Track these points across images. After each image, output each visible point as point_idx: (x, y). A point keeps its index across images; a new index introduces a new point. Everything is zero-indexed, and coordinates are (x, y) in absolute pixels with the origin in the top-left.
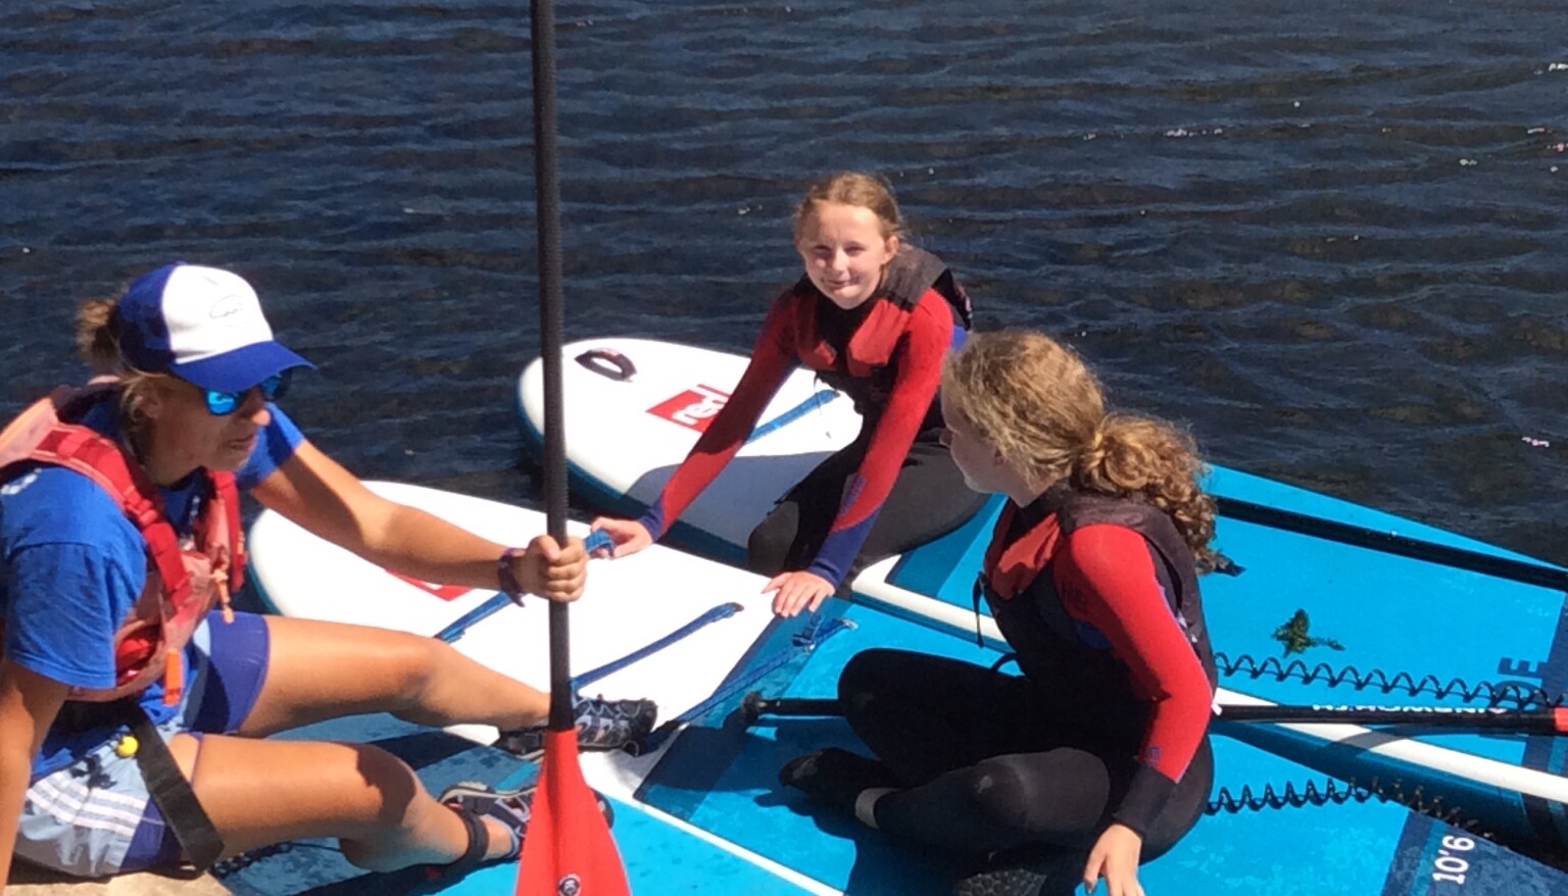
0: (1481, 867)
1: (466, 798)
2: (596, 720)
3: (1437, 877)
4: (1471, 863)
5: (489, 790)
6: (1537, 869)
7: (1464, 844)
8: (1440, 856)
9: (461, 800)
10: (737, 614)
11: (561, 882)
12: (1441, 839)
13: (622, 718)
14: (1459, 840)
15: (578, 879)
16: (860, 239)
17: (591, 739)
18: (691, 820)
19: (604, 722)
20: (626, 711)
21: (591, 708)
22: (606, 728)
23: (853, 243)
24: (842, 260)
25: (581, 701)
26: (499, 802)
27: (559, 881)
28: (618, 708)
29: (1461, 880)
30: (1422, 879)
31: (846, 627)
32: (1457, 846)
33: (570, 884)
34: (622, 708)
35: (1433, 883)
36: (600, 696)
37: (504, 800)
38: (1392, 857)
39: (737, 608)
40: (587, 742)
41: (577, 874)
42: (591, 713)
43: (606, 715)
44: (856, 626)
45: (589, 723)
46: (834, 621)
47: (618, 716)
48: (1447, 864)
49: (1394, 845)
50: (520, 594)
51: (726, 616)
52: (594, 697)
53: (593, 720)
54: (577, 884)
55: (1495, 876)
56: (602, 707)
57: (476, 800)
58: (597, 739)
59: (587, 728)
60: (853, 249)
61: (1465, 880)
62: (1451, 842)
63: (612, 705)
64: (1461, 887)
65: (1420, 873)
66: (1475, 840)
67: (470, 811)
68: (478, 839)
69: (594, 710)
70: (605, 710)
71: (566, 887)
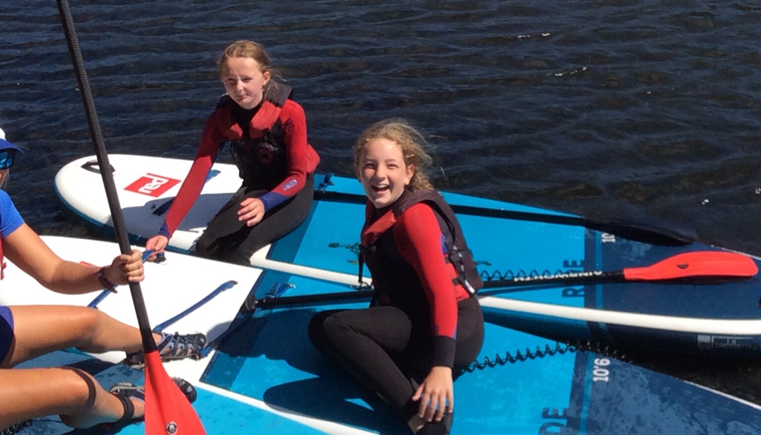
0: (615, 372)
1: (121, 390)
2: (175, 345)
3: (595, 379)
4: (610, 371)
5: (133, 386)
6: (642, 371)
7: (605, 362)
8: (595, 369)
9: (119, 391)
10: (235, 286)
11: (167, 427)
12: (593, 361)
13: (189, 343)
14: (602, 361)
15: (175, 424)
16: (250, 74)
17: (174, 354)
18: (231, 389)
19: (180, 345)
20: (190, 339)
21: (173, 338)
22: (182, 348)
23: (247, 76)
24: (241, 85)
25: (168, 336)
26: (138, 390)
27: (166, 426)
28: (186, 338)
29: (607, 379)
30: (588, 381)
31: (290, 287)
32: (602, 363)
33: (172, 427)
34: (188, 338)
35: (594, 383)
36: (177, 333)
37: (141, 390)
38: (572, 371)
39: (235, 283)
40: (172, 355)
41: (175, 421)
42: (173, 341)
43: (180, 342)
44: (295, 287)
45: (173, 347)
46: (284, 285)
47: (186, 342)
48: (599, 372)
49: (572, 366)
50: (114, 287)
51: (230, 288)
52: (173, 333)
53: (174, 345)
54: (175, 426)
55: (622, 376)
56: (178, 338)
57: (126, 391)
58: (177, 354)
59: (172, 349)
60: (246, 79)
61: (609, 379)
62: (599, 362)
63: (183, 337)
64: (608, 383)
65: (586, 378)
66: (610, 360)
67: (123, 396)
68: (129, 409)
69: (174, 340)
70: (180, 340)
71: (170, 429)
